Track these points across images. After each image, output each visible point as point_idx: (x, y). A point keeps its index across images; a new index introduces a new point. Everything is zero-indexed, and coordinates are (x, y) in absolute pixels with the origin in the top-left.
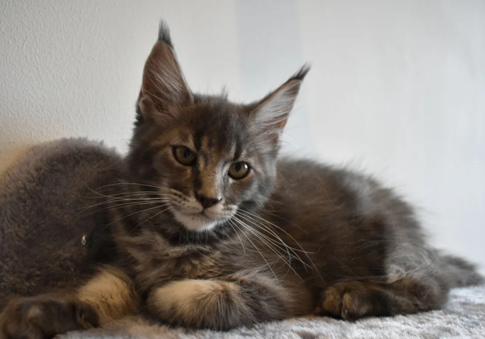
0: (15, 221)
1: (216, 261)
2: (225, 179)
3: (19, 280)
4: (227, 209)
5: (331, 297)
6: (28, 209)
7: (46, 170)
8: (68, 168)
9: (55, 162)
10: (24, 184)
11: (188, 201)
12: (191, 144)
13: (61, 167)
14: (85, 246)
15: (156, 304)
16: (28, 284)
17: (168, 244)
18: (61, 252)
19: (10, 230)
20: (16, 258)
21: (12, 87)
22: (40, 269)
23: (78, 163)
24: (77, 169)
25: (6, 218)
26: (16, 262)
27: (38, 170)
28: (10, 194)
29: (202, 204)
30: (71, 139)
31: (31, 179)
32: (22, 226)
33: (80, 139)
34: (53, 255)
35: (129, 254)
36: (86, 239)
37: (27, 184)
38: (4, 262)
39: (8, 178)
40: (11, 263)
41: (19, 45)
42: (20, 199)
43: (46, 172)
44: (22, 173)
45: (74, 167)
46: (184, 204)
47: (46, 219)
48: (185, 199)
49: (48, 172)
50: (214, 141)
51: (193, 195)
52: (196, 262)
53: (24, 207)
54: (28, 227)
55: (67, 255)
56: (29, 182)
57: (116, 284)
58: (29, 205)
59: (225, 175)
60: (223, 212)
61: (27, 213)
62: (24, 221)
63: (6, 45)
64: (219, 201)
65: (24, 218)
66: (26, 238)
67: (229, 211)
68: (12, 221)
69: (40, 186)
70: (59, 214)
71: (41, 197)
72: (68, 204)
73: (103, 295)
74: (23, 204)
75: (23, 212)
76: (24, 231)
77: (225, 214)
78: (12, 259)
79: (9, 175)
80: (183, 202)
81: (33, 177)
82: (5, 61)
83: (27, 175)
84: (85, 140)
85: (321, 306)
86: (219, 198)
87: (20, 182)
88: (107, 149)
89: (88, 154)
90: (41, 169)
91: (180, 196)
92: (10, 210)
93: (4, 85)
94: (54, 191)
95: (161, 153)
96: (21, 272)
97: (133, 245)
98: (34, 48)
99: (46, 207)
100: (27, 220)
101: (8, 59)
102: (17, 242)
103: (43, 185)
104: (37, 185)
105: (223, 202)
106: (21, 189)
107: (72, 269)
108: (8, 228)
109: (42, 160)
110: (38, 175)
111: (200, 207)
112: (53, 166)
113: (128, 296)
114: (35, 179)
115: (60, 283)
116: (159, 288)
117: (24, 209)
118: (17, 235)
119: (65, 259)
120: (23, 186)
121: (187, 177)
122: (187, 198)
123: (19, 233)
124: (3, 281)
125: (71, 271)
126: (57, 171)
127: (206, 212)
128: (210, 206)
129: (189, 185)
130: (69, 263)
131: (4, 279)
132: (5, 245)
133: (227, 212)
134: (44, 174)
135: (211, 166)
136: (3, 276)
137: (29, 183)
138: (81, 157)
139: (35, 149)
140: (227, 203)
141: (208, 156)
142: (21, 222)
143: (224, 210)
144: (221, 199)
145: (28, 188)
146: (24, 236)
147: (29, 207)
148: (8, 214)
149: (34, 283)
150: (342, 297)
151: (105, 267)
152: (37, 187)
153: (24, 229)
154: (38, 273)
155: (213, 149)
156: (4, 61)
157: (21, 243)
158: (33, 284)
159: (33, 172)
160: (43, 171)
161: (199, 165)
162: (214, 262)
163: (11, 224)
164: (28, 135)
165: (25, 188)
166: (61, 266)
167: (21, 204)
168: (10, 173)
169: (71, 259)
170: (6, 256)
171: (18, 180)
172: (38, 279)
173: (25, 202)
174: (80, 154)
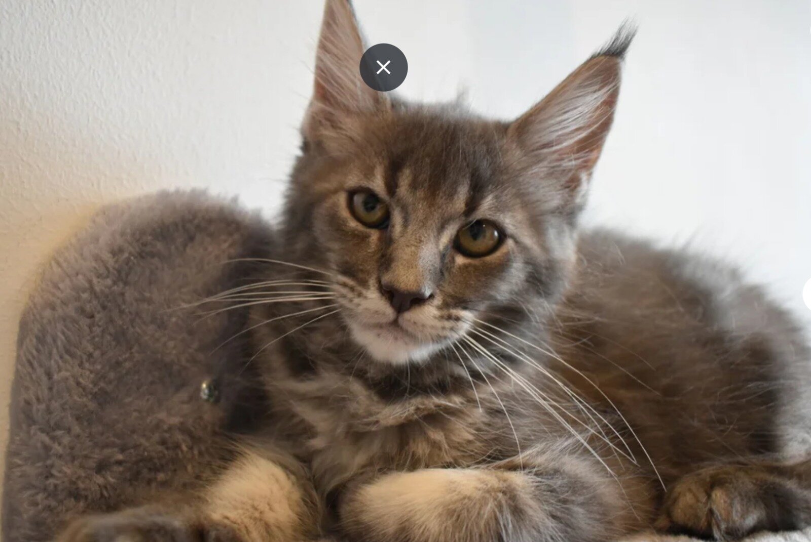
0: (72, 355)
1: (478, 430)
2: (447, 256)
3: (82, 473)
4: (446, 317)
5: (688, 499)
6: (97, 330)
7: (130, 254)
8: (173, 247)
9: (150, 238)
10: (90, 282)
11: (366, 298)
12: (378, 184)
13: (159, 246)
14: (207, 400)
15: (366, 518)
16: (100, 480)
17: (375, 398)
18: (162, 415)
19: (64, 374)
20: (76, 429)
21: (61, 90)
22: (123, 450)
23: (192, 239)
24: (189, 251)
25: (55, 351)
26: (78, 436)
27: (116, 252)
28: (62, 302)
29: (392, 304)
30: (177, 192)
31: (102, 270)
32: (87, 365)
33: (193, 191)
34: (148, 421)
35: (294, 415)
36: (209, 387)
37: (95, 280)
38: (53, 439)
39: (57, 269)
40: (66, 440)
41: (72, 6)
42: (82, 311)
43: (132, 258)
44: (84, 259)
45: (185, 246)
46: (358, 305)
47: (133, 350)
48: (360, 295)
49: (135, 257)
50: (423, 177)
51: (374, 286)
52: (437, 435)
53: (90, 327)
54: (99, 367)
55: (175, 420)
56: (98, 277)
57: (277, 481)
58: (100, 324)
59: (446, 248)
60: (439, 324)
61: (97, 339)
62: (90, 355)
63: (48, 5)
64: (427, 299)
65: (90, 349)
66: (96, 390)
67: (452, 321)
68: (67, 357)
69: (121, 285)
70: (158, 340)
71: (123, 307)
72: (174, 319)
73: (256, 504)
74: (88, 321)
75: (89, 338)
76: (92, 376)
77: (443, 328)
78: (69, 430)
79: (59, 264)
80: (356, 300)
81: (107, 269)
82: (47, 38)
83: (94, 264)
84: (204, 193)
85: (669, 515)
86: (428, 293)
87: (80, 277)
88: (247, 213)
89: (210, 221)
90: (121, 250)
91: (352, 289)
92: (63, 333)
93: (44, 83)
94: (147, 295)
95: (327, 204)
96: (86, 457)
97: (303, 398)
98: (102, 14)
99: (133, 327)
100: (97, 353)
101: (52, 33)
102: (76, 398)
103: (126, 283)
104: (115, 283)
105: (438, 301)
106: (84, 291)
107: (184, 448)
108: (60, 370)
109: (123, 234)
110: (116, 262)
111: (389, 312)
112: (145, 245)
113: (301, 500)
114: (111, 269)
115: (161, 476)
116: (366, 485)
117: (91, 332)
118: (78, 384)
119: (170, 429)
120: (87, 285)
121: (369, 251)
122: (364, 292)
123: (81, 380)
124: (52, 476)
125: (182, 451)
126: (152, 255)
127: (400, 320)
128: (408, 309)
129: (371, 266)
130: (179, 437)
131: (54, 472)
132: (55, 405)
133: (448, 324)
134: (128, 261)
135: (415, 228)
136: (52, 466)
137: (99, 280)
138: (198, 227)
139: (108, 213)
140: (446, 305)
141: (410, 208)
142: (85, 357)
143: (442, 318)
144: (432, 296)
145: (97, 289)
146: (91, 386)
147: (99, 326)
148: (59, 343)
149: (113, 478)
150: (709, 496)
151: (248, 444)
152: (115, 288)
153: (91, 372)
154: (120, 457)
155: (420, 194)
156: (45, 38)
157: (85, 399)
158: (111, 480)
159: (107, 256)
160: (126, 255)
161: (393, 226)
162: (474, 432)
163: (65, 362)
164: (93, 185)
165: (92, 289)
166: (163, 442)
167: (84, 322)
168: (61, 260)
169: (183, 429)
170: (58, 426)
171: (77, 274)
172: (121, 469)
173: (92, 317)
174: (196, 222)
